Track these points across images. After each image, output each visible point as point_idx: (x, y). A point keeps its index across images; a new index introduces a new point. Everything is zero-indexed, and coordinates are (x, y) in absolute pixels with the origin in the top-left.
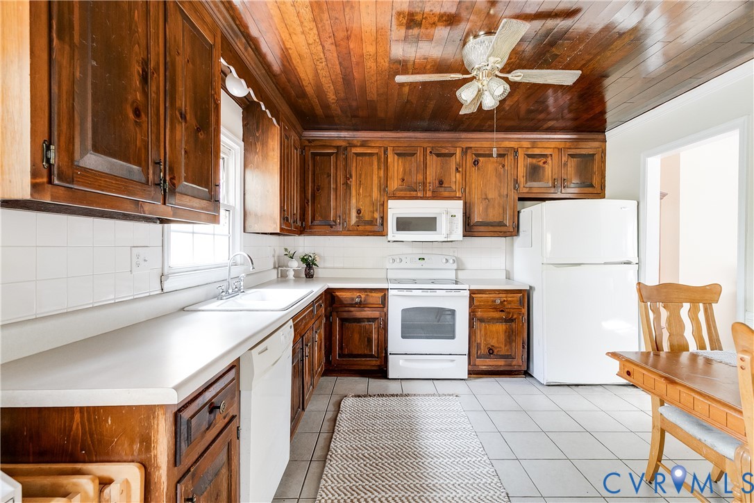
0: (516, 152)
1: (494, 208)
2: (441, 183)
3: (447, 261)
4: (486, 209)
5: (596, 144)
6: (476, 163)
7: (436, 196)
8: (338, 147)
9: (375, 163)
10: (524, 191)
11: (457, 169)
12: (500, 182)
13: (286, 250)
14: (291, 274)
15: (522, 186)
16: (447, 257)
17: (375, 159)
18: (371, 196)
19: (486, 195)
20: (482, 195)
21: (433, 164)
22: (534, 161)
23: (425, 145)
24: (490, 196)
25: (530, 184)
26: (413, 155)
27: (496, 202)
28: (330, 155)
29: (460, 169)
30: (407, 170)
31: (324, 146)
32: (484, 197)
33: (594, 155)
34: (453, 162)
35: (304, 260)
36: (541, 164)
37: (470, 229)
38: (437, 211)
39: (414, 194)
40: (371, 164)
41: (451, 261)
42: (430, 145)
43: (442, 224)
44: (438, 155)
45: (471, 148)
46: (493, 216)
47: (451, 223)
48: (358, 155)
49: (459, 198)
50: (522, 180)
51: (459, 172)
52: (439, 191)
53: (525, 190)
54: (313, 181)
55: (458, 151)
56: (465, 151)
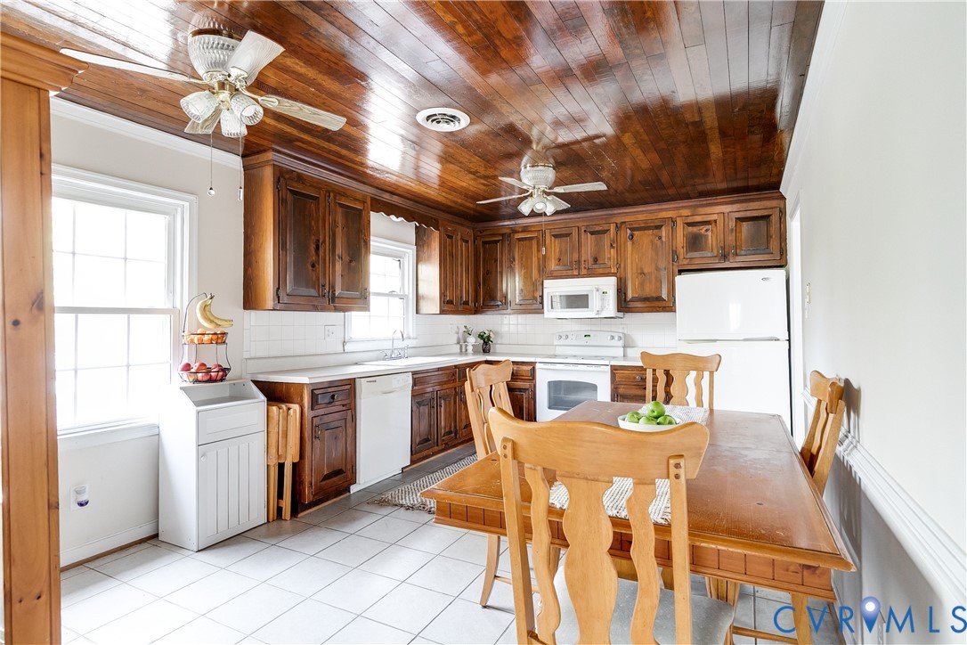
0: (673, 221)
1: (650, 282)
2: (596, 260)
3: (613, 338)
4: (642, 284)
5: (774, 203)
6: (632, 237)
7: (591, 274)
8: (503, 235)
9: (535, 246)
10: (684, 263)
11: (611, 245)
12: (657, 254)
13: (465, 327)
14: (470, 349)
15: (681, 257)
16: (613, 334)
17: (534, 242)
18: (531, 278)
19: (642, 269)
20: (637, 269)
21: (589, 243)
22: (695, 229)
23: (580, 224)
24: (646, 271)
25: (690, 255)
26: (568, 235)
27: (653, 276)
28: (497, 242)
29: (615, 245)
30: (564, 250)
31: (493, 234)
32: (639, 271)
33: (769, 216)
34: (606, 239)
35: (481, 336)
36: (703, 231)
37: (624, 305)
38: (588, 288)
39: (570, 273)
40: (531, 247)
41: (616, 338)
42: (585, 224)
43: (594, 301)
44: (592, 233)
45: (624, 222)
46: (649, 290)
47: (603, 299)
48: (520, 240)
49: (614, 275)
50: (681, 252)
51: (613, 248)
52: (594, 268)
53: (686, 262)
54: (484, 267)
55: (612, 227)
56: (618, 227)
